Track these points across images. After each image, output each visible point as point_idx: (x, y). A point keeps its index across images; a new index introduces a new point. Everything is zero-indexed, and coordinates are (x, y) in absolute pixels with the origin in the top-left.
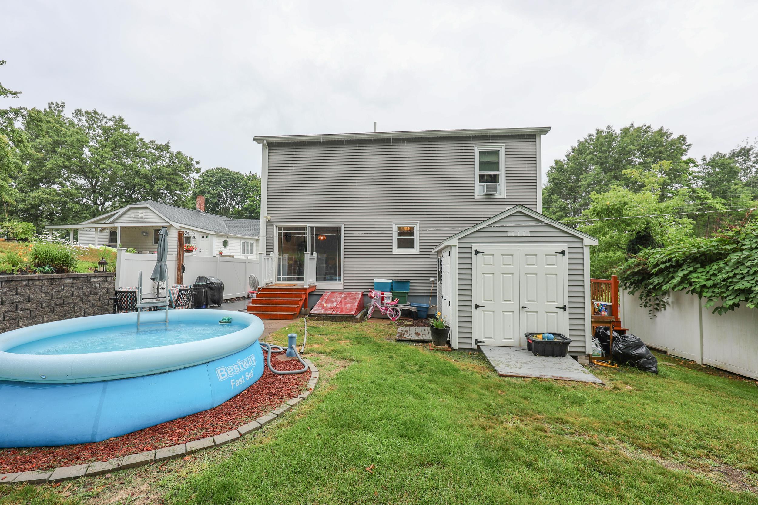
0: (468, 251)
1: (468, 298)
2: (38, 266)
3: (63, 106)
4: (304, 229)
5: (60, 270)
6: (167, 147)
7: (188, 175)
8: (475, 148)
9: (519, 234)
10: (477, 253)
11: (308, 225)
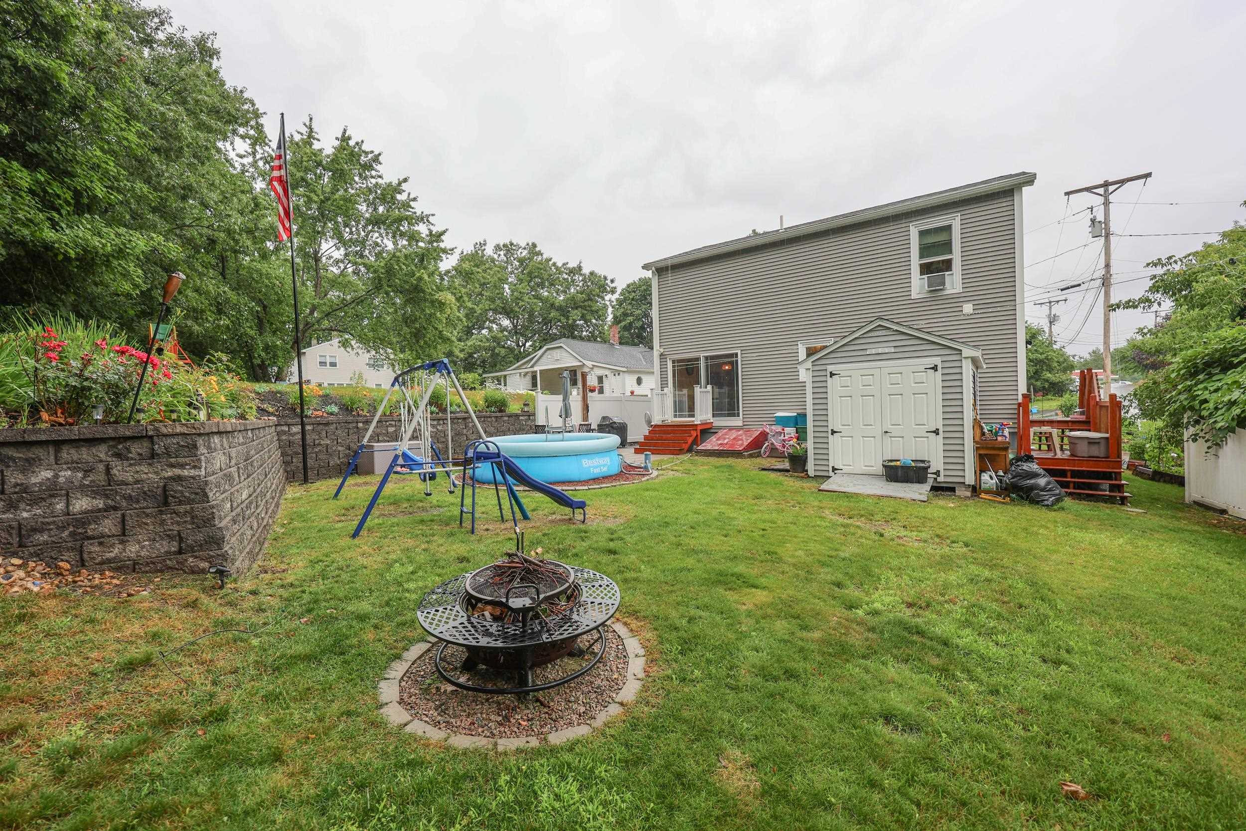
0: (823, 373)
1: (824, 424)
2: (488, 407)
3: (485, 245)
4: (698, 359)
5: (501, 411)
6: (580, 268)
7: (603, 299)
8: (911, 228)
9: (880, 351)
10: (832, 375)
11: (702, 355)
